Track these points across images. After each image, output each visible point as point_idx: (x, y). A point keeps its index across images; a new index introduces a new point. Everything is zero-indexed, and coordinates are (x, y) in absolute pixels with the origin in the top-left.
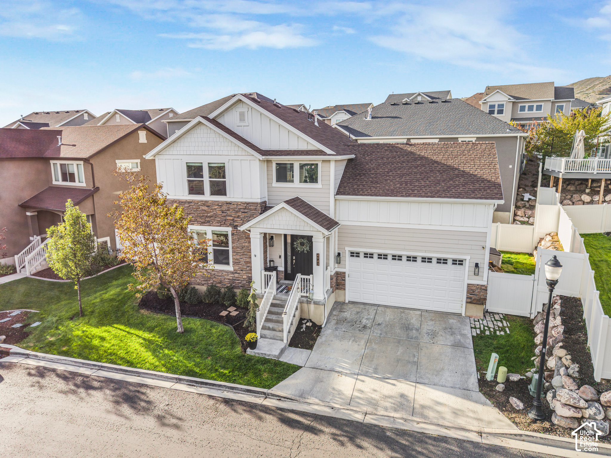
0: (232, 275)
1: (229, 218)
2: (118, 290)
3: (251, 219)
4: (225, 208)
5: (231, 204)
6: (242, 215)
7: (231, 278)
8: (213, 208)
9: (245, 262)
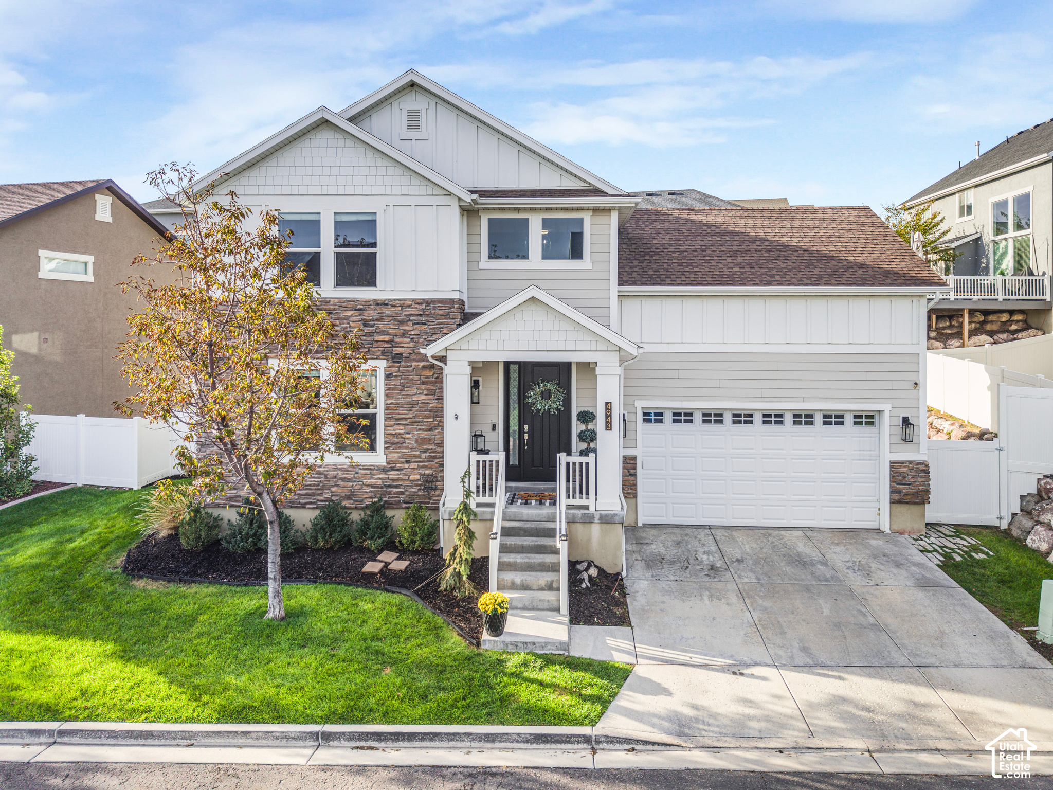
0: (381, 476)
1: (381, 338)
2: (48, 544)
3: (435, 337)
4: (371, 314)
5: (387, 304)
6: (414, 330)
7: (380, 482)
8: (341, 316)
9: (417, 440)
